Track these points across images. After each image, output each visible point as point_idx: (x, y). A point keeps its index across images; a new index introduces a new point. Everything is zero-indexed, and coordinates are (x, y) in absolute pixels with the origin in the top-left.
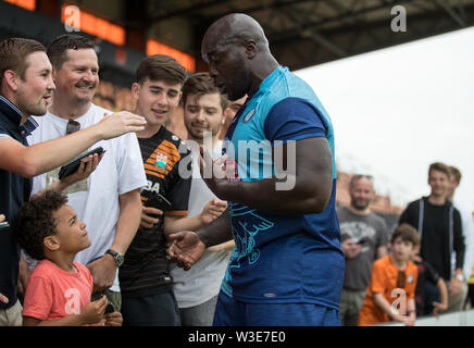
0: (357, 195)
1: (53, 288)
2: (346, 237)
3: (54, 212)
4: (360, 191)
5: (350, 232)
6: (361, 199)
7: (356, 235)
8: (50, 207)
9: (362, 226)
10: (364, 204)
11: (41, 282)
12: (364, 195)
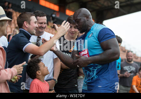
0: (128, 57)
1: (38, 87)
2: (126, 71)
3: (38, 64)
4: (129, 56)
5: (127, 69)
6: (129, 59)
7: (129, 70)
8: (37, 62)
9: (131, 67)
10: (131, 60)
11: (35, 85)
12: (130, 57)
